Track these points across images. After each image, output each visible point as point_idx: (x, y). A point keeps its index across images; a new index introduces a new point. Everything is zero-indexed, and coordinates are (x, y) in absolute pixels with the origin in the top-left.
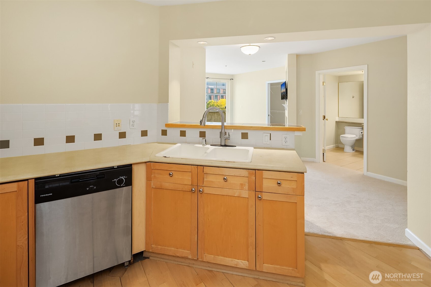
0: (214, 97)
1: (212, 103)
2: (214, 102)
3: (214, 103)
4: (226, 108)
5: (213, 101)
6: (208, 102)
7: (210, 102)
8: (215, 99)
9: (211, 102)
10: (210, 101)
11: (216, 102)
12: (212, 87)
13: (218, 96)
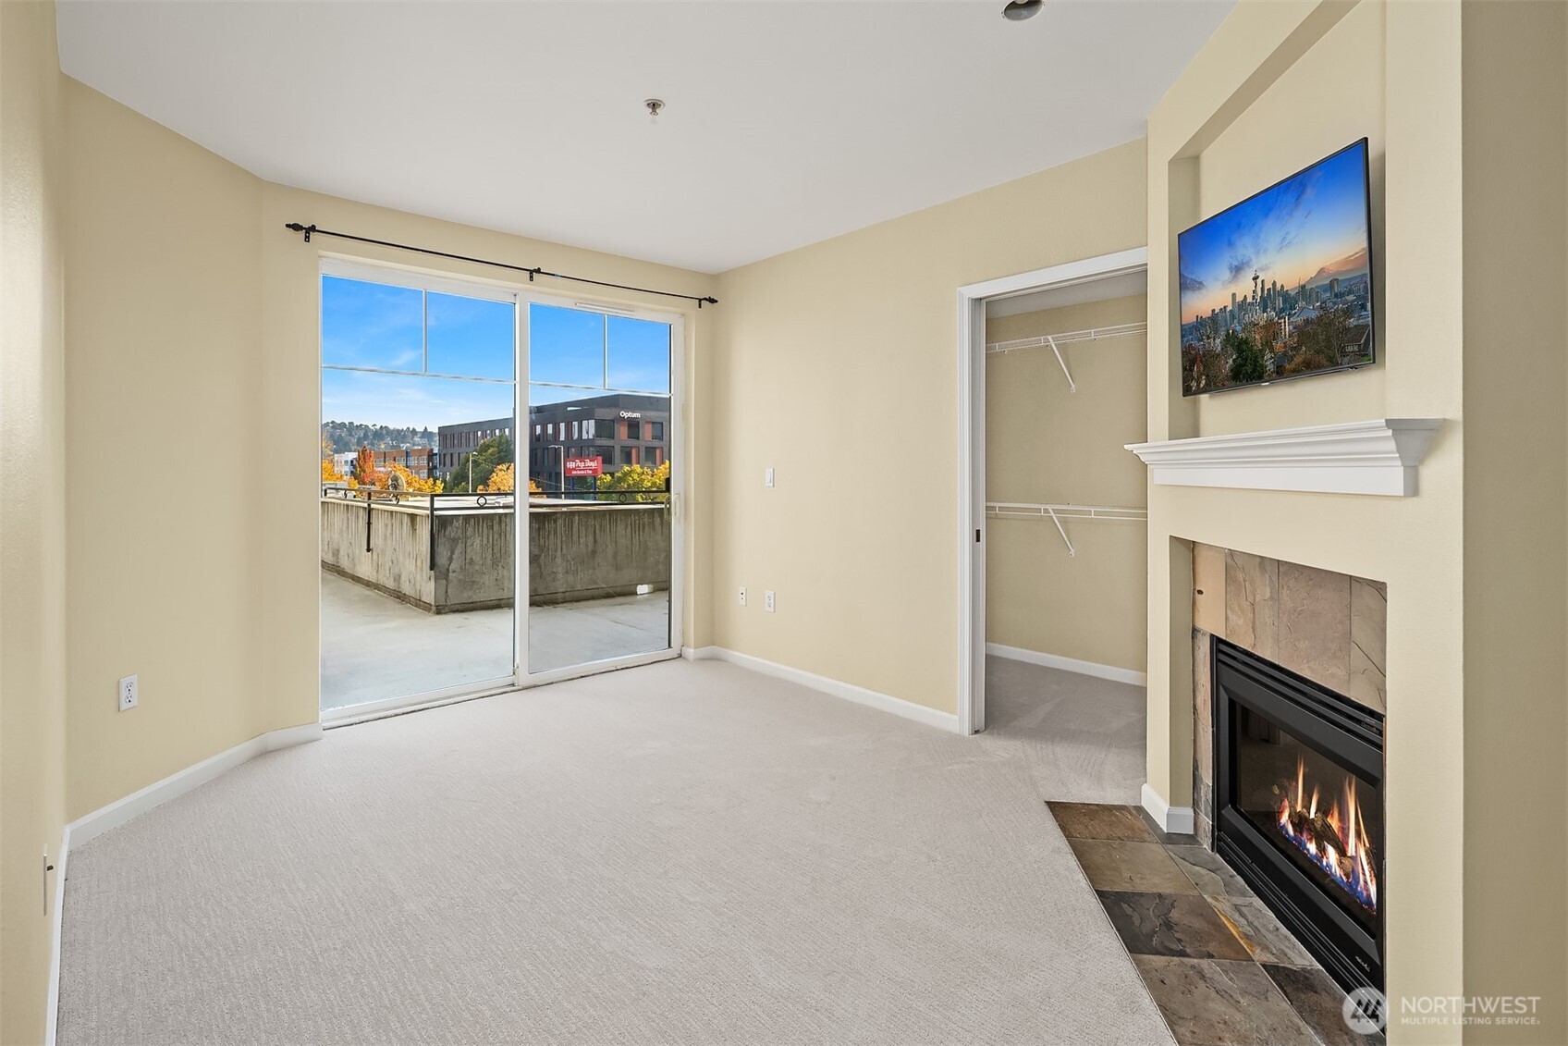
0: (643, 454)
1: (636, 477)
2: (643, 473)
3: (643, 477)
4: (668, 489)
5: (637, 468)
6: (617, 472)
7: (626, 474)
8: (647, 460)
9: (631, 472)
10: (626, 468)
11: (650, 473)
12: (635, 415)
13: (658, 452)
